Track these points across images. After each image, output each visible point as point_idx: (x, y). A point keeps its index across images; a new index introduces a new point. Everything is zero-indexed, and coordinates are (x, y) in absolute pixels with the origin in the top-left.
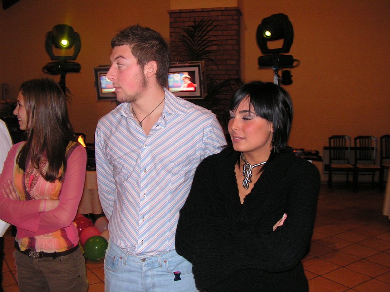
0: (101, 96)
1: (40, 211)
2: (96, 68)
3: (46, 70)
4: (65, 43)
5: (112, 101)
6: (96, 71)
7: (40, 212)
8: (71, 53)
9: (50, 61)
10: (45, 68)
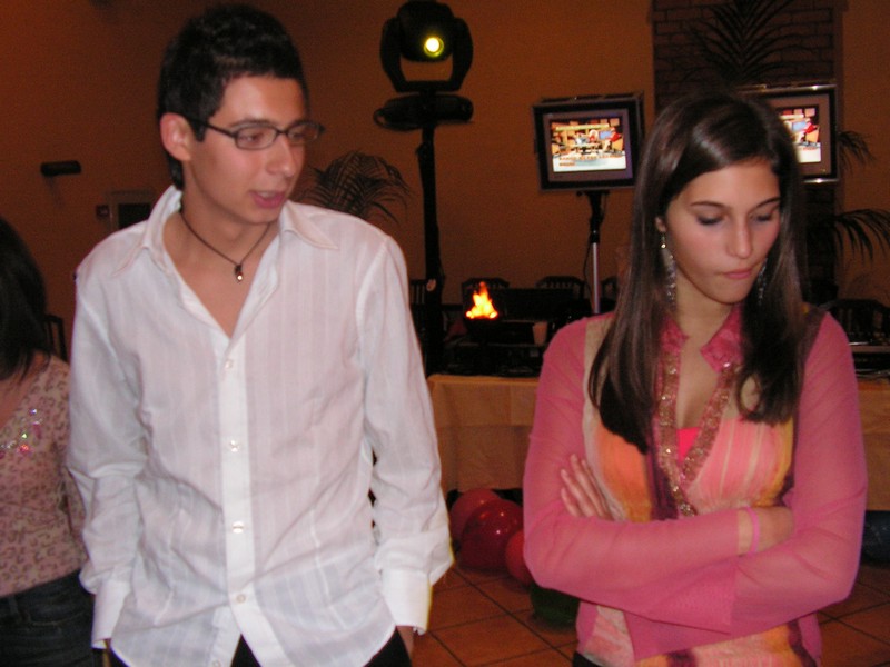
0: (552, 179)
1: (740, 552)
2: (536, 104)
3: (382, 120)
4: (433, 45)
5: (579, 194)
6: (539, 113)
7: (741, 556)
8: (444, 72)
9: (395, 95)
10: (382, 112)
